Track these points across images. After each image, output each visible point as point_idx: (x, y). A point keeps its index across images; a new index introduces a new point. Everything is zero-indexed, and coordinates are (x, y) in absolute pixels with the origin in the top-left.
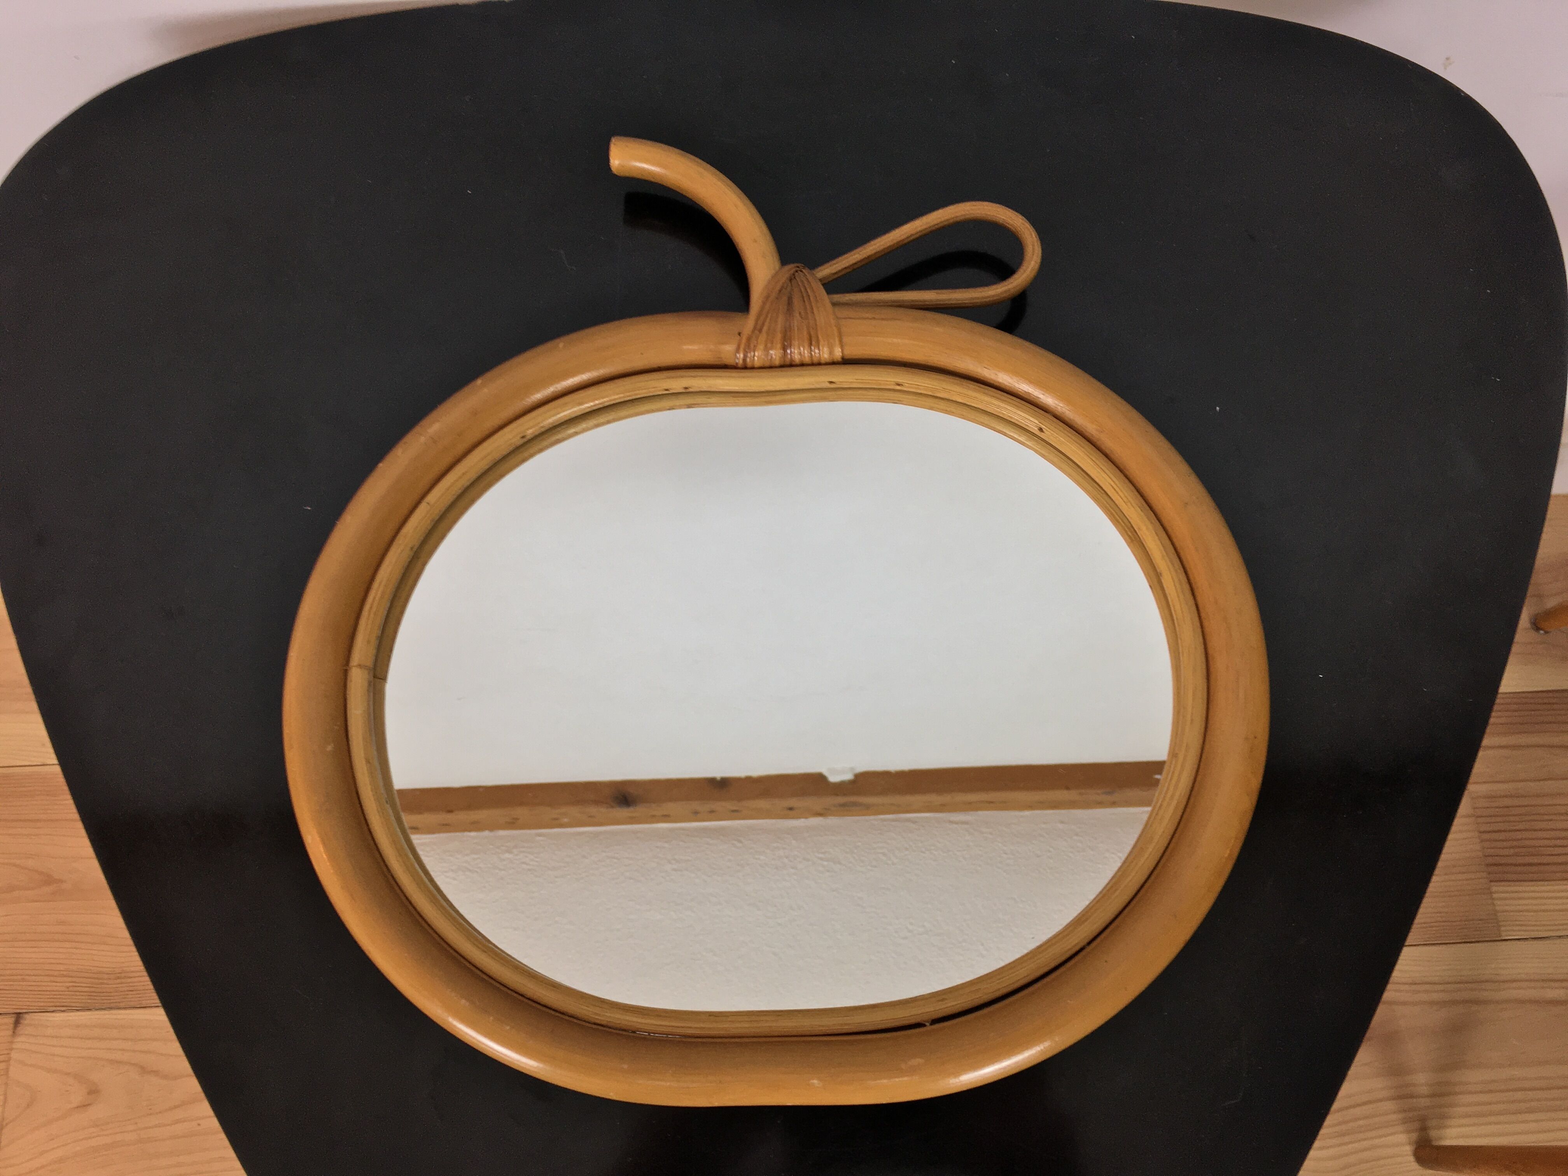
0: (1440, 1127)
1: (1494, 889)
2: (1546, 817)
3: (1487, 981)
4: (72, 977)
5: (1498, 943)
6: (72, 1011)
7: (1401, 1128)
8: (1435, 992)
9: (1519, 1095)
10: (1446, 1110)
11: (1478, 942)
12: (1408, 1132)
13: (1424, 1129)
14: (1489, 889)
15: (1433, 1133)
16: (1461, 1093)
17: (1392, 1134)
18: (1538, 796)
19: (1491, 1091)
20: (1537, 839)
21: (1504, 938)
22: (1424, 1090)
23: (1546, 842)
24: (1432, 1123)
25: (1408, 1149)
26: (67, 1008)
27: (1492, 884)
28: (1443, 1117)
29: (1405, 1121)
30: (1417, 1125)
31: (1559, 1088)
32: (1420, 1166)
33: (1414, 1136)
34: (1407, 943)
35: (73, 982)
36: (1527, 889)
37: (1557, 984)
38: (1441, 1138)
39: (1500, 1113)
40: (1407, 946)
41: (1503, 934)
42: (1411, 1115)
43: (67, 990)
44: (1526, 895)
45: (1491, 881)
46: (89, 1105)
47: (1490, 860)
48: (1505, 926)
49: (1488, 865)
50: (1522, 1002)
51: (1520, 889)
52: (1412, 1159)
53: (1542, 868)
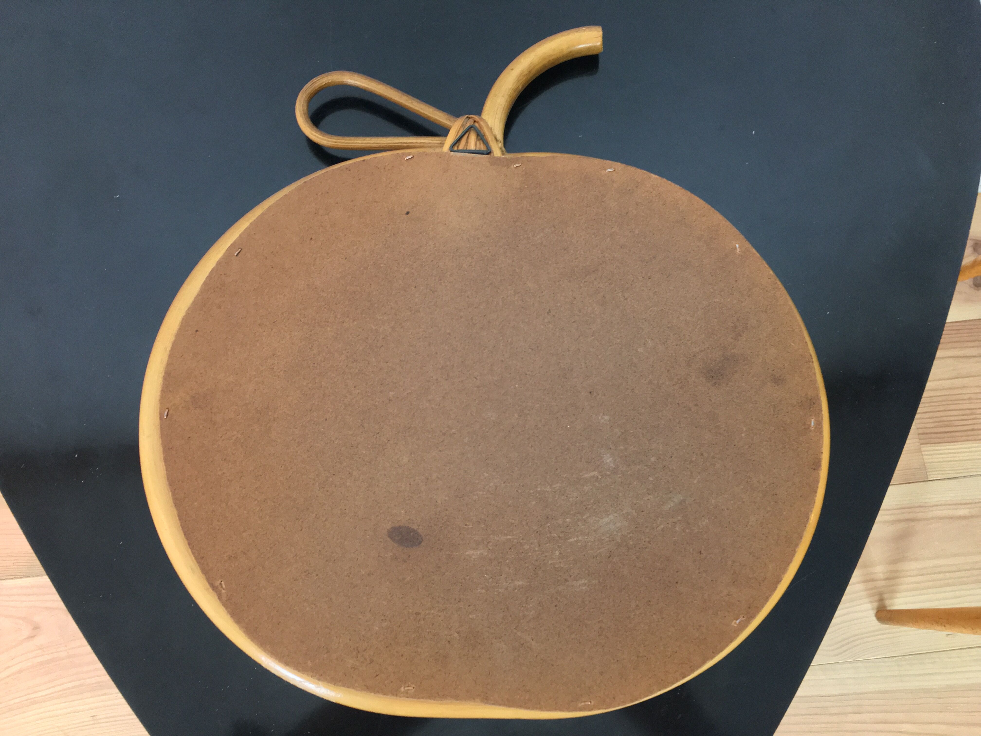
0: (892, 598)
1: (923, 449)
2: (955, 402)
3: (919, 507)
4: (16, 557)
5: (926, 483)
6: (18, 578)
7: (867, 600)
8: (888, 515)
9: (940, 576)
10: (894, 587)
11: (913, 483)
12: (871, 602)
13: (881, 600)
14: (920, 449)
15: (887, 602)
16: (904, 577)
17: (861, 604)
18: (950, 389)
19: (923, 575)
20: (951, 416)
21: (929, 479)
22: (881, 576)
23: (956, 418)
24: (886, 596)
25: (872, 613)
26: (14, 577)
27: (922, 446)
28: (893, 592)
29: (870, 596)
30: (876, 598)
31: (965, 570)
32: (880, 622)
33: (876, 605)
34: (891, 484)
35: (16, 560)
36: (944, 448)
37: (963, 506)
38: (891, 605)
39: (929, 588)
40: (892, 485)
41: (929, 477)
42: (874, 591)
43: (13, 565)
44: (942, 452)
45: (921, 444)
46: (34, 636)
47: (921, 431)
48: (931, 472)
49: (919, 434)
50: (942, 518)
51: (939, 448)
52: (874, 618)
53: (954, 434)
